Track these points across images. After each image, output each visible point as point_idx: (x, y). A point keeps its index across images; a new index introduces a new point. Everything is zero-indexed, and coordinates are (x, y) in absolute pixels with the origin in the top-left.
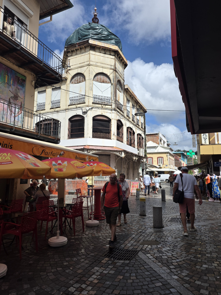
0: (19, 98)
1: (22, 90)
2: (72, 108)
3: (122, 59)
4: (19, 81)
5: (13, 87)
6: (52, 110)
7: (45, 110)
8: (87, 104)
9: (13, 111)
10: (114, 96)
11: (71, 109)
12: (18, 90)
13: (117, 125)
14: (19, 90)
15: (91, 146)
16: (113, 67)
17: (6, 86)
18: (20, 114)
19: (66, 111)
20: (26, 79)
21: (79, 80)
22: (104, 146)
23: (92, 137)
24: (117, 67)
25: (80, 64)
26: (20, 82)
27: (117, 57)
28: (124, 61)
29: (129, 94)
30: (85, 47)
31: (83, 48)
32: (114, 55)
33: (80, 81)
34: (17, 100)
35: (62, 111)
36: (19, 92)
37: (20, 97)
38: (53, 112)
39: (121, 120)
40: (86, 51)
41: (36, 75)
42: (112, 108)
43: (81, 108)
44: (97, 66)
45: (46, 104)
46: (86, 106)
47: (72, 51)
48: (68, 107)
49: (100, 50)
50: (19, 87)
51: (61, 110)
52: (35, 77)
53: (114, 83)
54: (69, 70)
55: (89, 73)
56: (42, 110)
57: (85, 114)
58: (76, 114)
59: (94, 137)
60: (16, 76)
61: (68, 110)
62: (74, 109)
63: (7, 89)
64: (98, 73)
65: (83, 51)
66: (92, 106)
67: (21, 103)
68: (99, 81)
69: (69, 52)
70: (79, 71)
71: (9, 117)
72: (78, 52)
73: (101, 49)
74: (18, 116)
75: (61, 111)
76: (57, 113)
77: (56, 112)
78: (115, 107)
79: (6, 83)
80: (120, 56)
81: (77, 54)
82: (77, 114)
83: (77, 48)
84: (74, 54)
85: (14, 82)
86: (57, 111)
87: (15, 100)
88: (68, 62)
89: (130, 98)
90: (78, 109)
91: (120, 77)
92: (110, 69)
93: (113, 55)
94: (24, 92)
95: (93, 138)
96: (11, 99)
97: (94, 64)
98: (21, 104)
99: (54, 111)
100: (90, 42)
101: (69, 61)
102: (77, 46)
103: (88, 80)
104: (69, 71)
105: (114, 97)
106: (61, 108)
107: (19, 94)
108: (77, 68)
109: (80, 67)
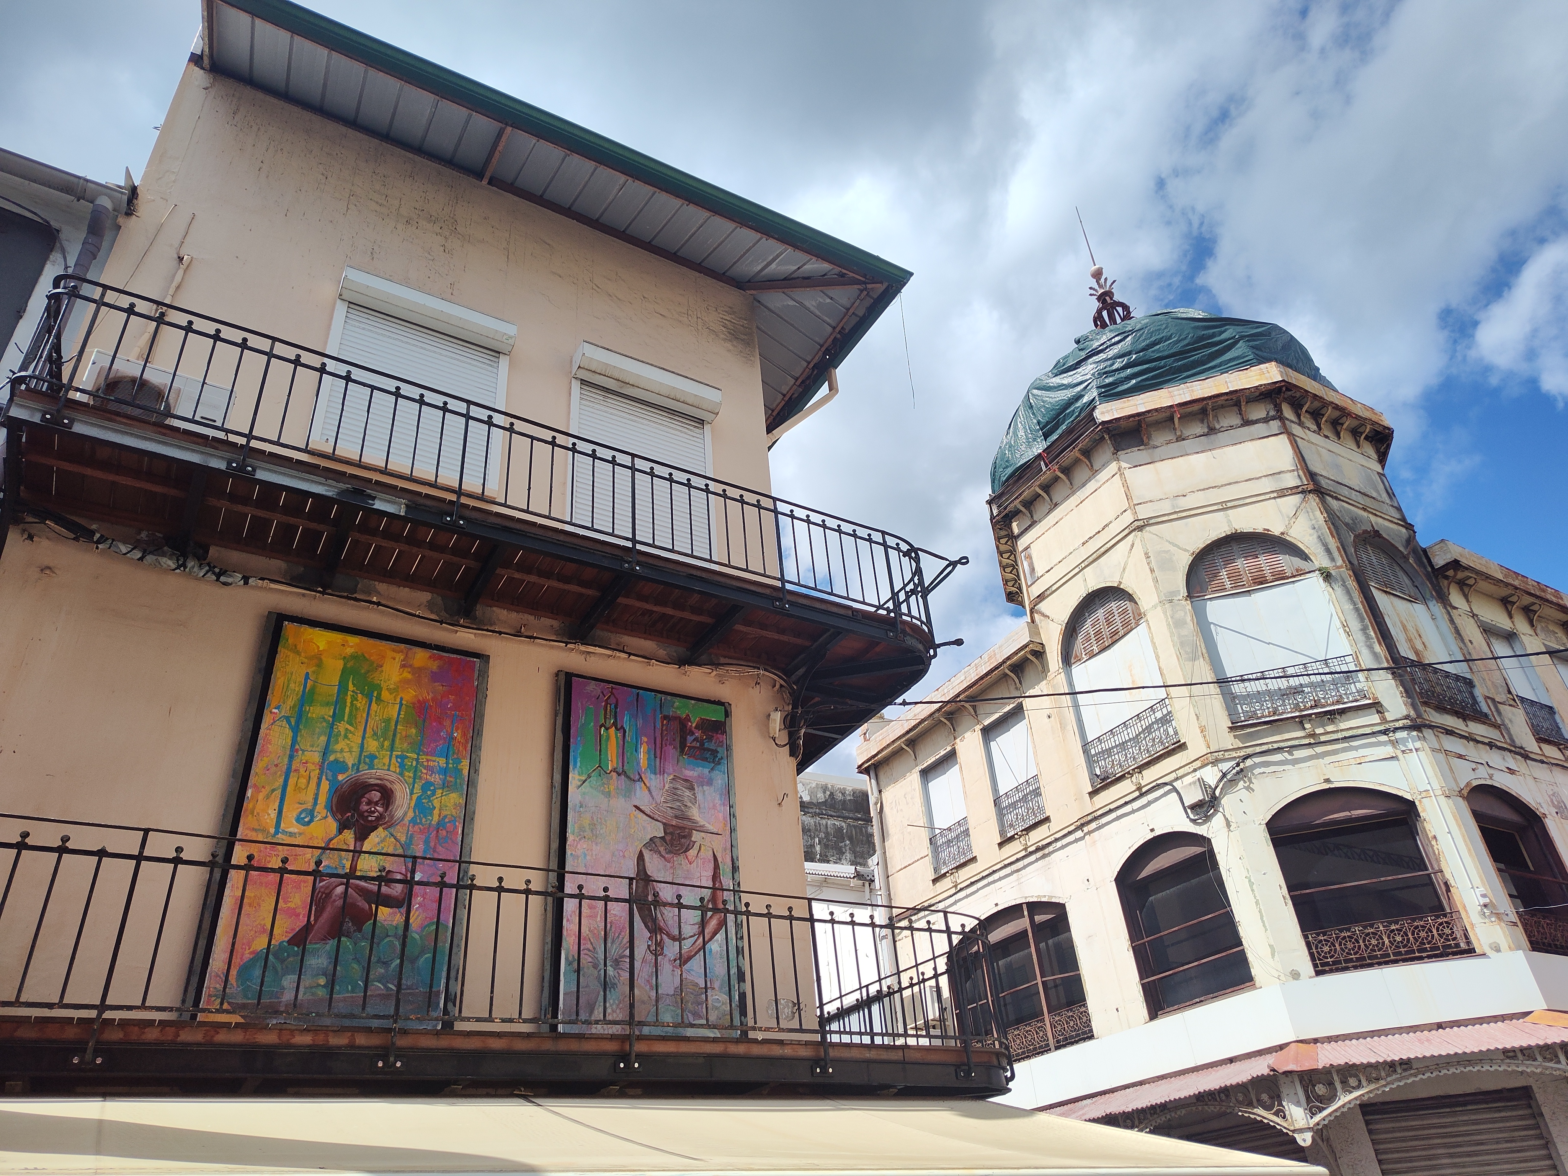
0: (696, 836)
1: (710, 783)
2: (1112, 806)
3: (1337, 413)
4: (690, 738)
5: (653, 781)
6: (1014, 848)
7: (974, 859)
8: (1196, 748)
9: (670, 923)
10: (1368, 637)
11: (1111, 811)
12: (688, 793)
13: (1482, 830)
14: (692, 788)
15: (1330, 1039)
16: (1291, 480)
17: (612, 788)
18: (715, 934)
19: (1086, 829)
20: (727, 714)
21: (1106, 632)
22: (1440, 1026)
23: (1313, 973)
24: (1316, 467)
25: (1084, 544)
26: (696, 739)
27: (1299, 416)
28: (1355, 423)
29: (1489, 596)
30: (1087, 453)
31: (1077, 461)
32: (1272, 413)
33: (1116, 633)
34: (687, 850)
35: (1065, 836)
36: (694, 800)
37: (701, 829)
38: (1018, 860)
39: (1502, 781)
40: (1096, 467)
41: (787, 672)
42: (1384, 720)
43: (1169, 787)
44: (1184, 514)
45: (971, 825)
46: (1198, 764)
47: (1029, 504)
48: (1089, 806)
49: (1175, 429)
50: (689, 773)
51: (1058, 836)
52: (781, 686)
53: (1340, 562)
54: (1041, 597)
55: (1152, 571)
56: (958, 868)
57: (1207, 818)
58: (1150, 836)
59: (1322, 967)
60: (665, 717)
61: (1093, 825)
62: (1126, 803)
63: (621, 804)
64: (1202, 546)
65: (1081, 473)
66: (1234, 754)
67: (712, 865)
68: (1228, 586)
69: (1016, 513)
70: (1093, 580)
71: (643, 971)
72: (1058, 492)
73: (1176, 420)
74: (702, 952)
75: (1056, 840)
76: (1044, 857)
77: (1031, 853)
78: (1414, 706)
79: (614, 770)
80: (1317, 404)
81: (1056, 505)
82: (1158, 832)
83: (1044, 478)
84: (1040, 508)
85: (658, 753)
86: (1038, 849)
87: (677, 853)
88: (1026, 564)
89: (1511, 616)
90: (1151, 797)
91: (1365, 514)
92: (1275, 495)
93: (1266, 420)
94: (728, 791)
95: (1318, 973)
96: (647, 855)
97: (1166, 507)
98: (716, 867)
99: (1023, 853)
100: (1103, 413)
101: (1026, 558)
102: (1044, 469)
103: (1155, 607)
104: (1042, 606)
105: (1370, 648)
106: (1055, 825)
107: (695, 813)
108: (1077, 570)
109: (1091, 559)
